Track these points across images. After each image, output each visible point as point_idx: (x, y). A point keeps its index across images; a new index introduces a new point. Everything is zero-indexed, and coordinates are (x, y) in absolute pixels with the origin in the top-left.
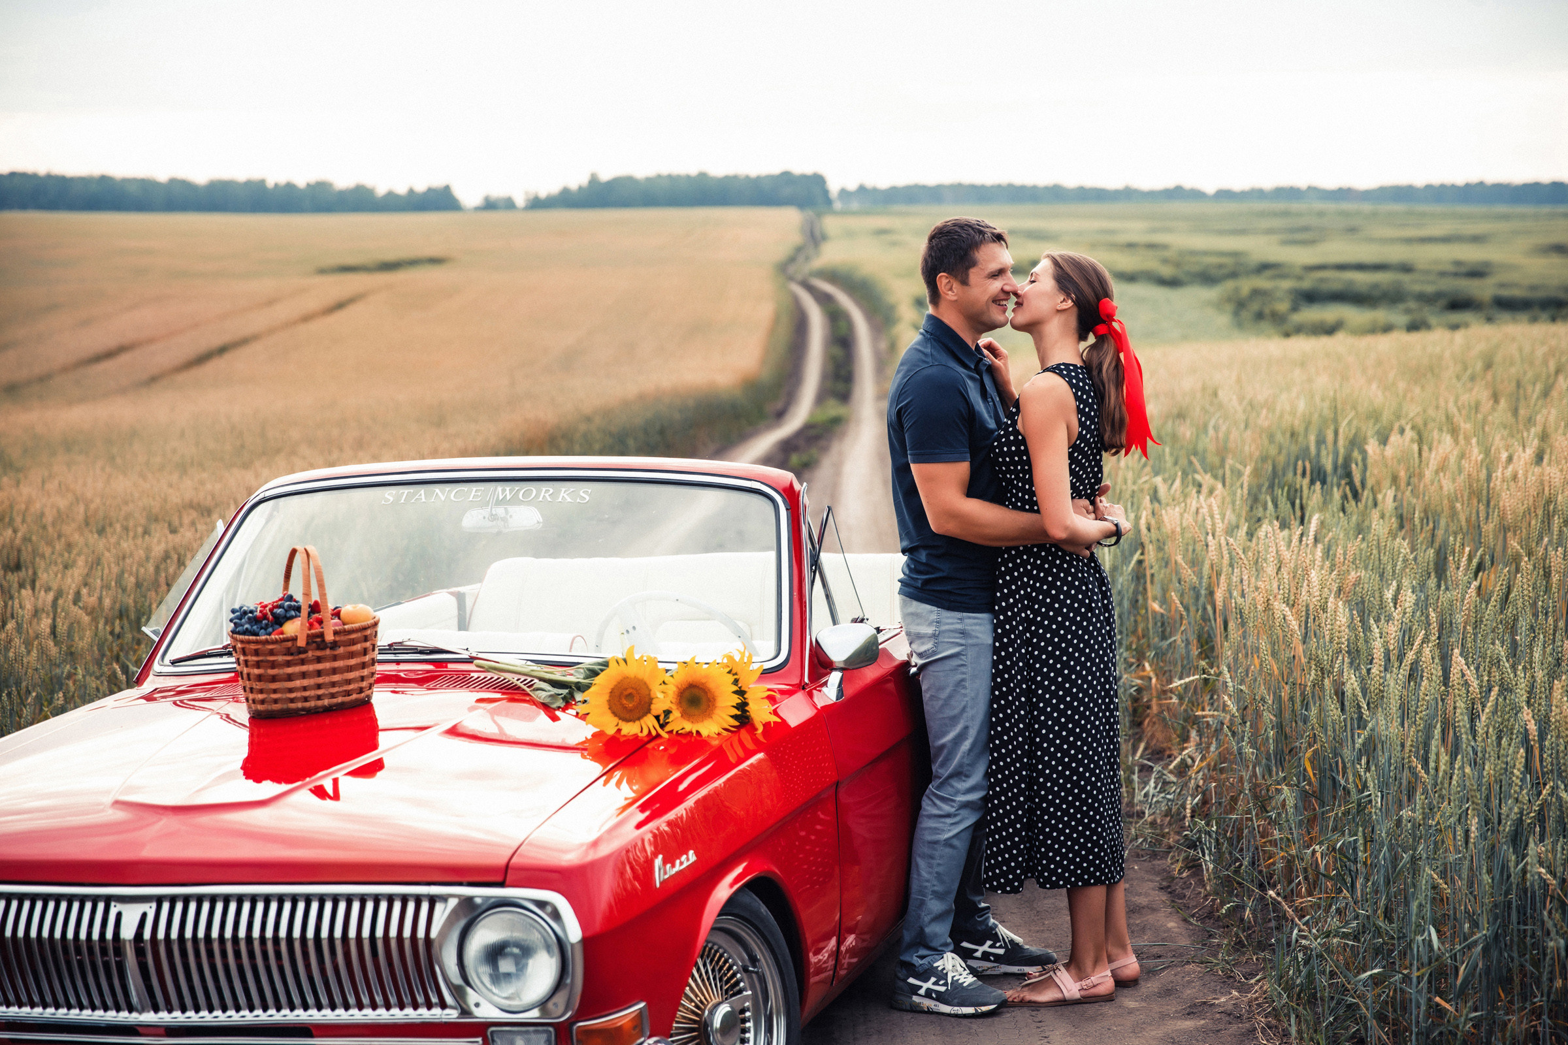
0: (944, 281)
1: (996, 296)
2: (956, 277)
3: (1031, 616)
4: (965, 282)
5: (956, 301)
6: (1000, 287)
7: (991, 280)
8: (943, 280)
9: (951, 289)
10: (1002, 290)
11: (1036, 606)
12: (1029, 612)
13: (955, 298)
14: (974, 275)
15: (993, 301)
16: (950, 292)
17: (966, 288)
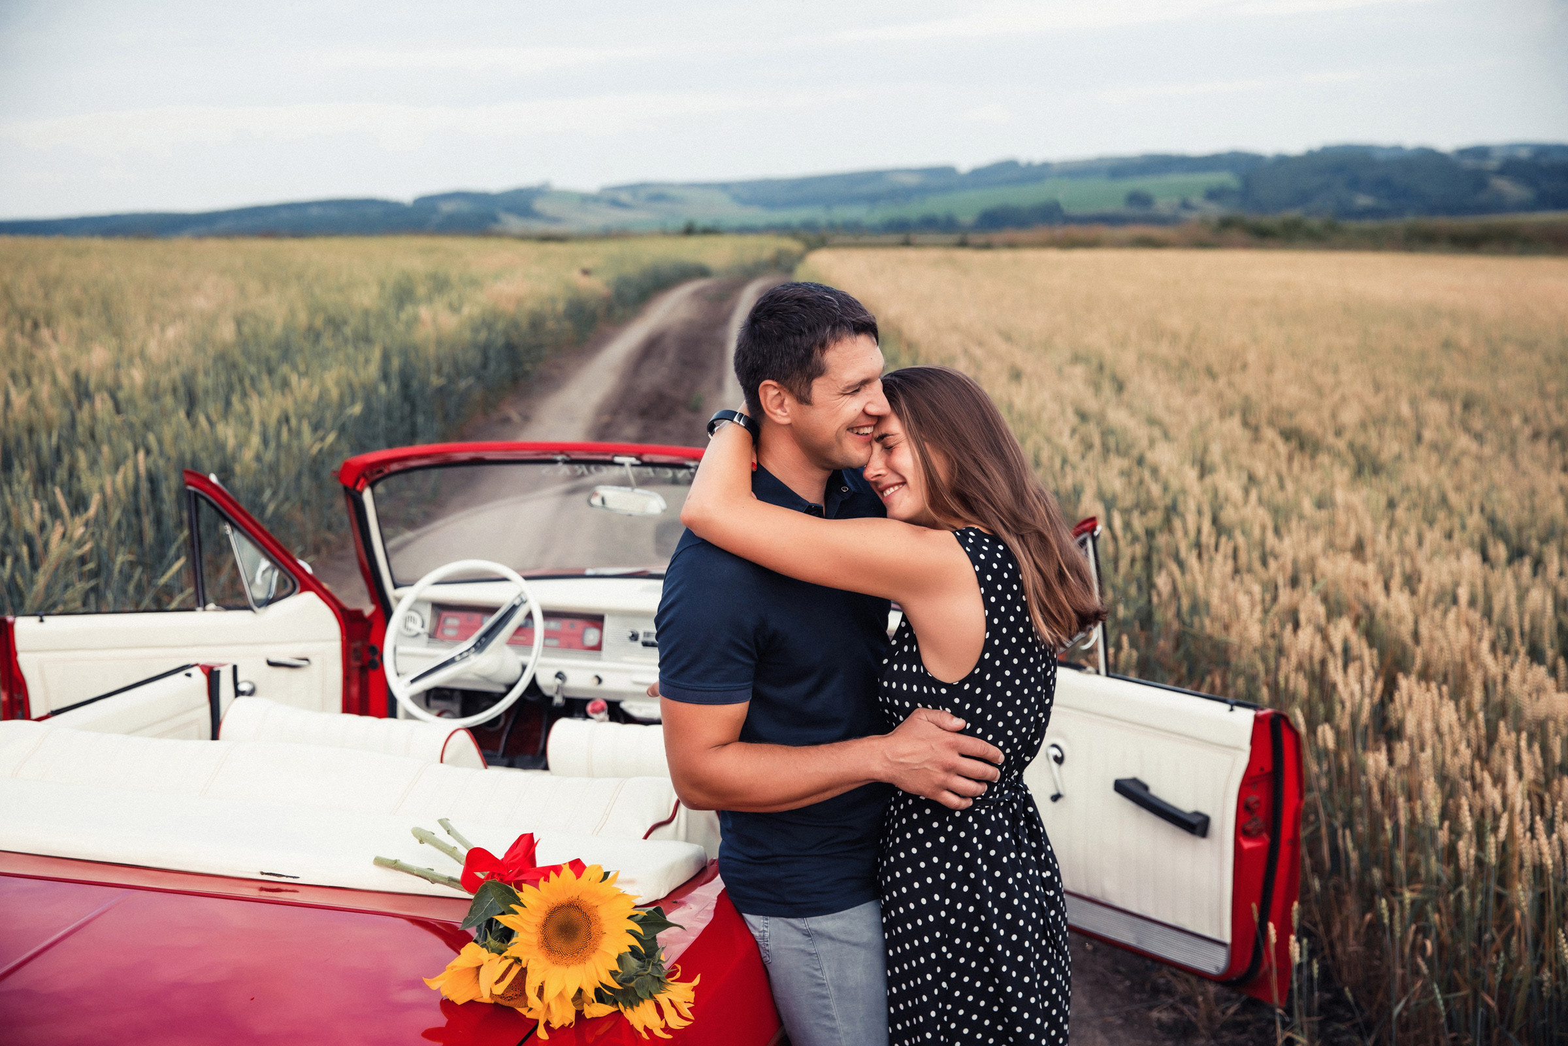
0: (772, 393)
1: (855, 421)
2: (791, 391)
3: (949, 956)
4: (804, 400)
5: (790, 425)
6: (860, 410)
7: (847, 398)
8: (770, 392)
9: (781, 405)
10: (864, 412)
11: (958, 941)
12: (944, 949)
13: (787, 421)
14: (819, 389)
15: (848, 429)
16: (779, 411)
17: (806, 407)
